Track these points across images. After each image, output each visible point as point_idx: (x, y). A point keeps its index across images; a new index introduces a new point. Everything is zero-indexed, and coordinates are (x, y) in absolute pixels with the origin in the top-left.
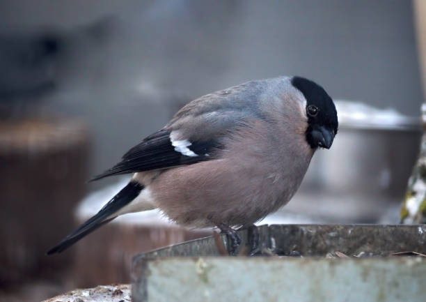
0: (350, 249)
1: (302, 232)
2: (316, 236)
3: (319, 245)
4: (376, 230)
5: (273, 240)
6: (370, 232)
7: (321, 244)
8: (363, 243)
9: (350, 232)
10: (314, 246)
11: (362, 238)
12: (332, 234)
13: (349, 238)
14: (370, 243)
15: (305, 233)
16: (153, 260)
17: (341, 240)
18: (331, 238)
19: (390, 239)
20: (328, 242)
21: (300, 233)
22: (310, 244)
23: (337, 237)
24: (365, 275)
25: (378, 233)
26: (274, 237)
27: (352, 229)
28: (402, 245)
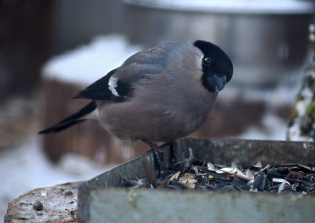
0: (250, 158)
1: (213, 144)
2: (224, 148)
3: (226, 155)
4: (270, 145)
5: (190, 150)
6: (266, 146)
7: (228, 154)
8: (260, 154)
9: (250, 145)
10: (222, 156)
11: (260, 150)
12: (236, 147)
13: (250, 150)
14: (266, 154)
15: (215, 145)
16: (94, 189)
17: (243, 152)
18: (236, 150)
19: (281, 151)
20: (233, 153)
21: (211, 145)
22: (219, 154)
23: (240, 149)
24: (259, 206)
25: (272, 147)
26: (192, 147)
27: (252, 143)
28: (290, 157)
